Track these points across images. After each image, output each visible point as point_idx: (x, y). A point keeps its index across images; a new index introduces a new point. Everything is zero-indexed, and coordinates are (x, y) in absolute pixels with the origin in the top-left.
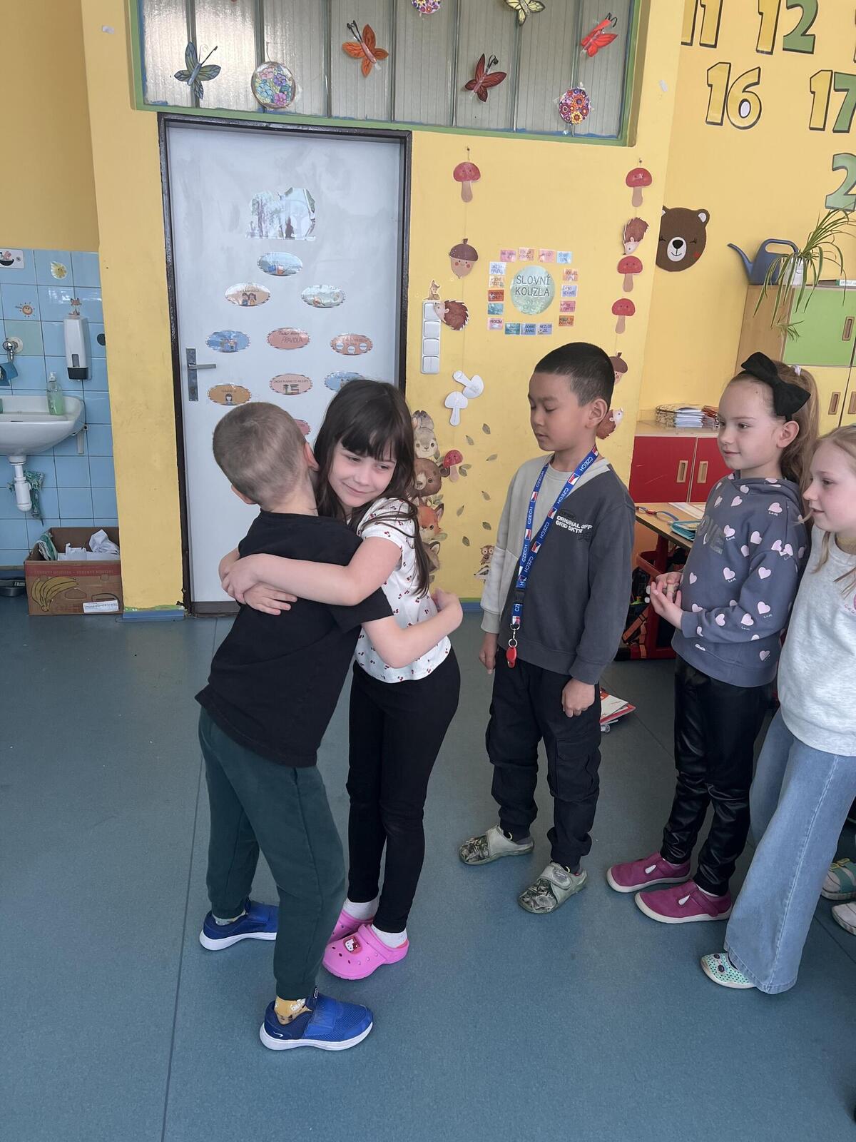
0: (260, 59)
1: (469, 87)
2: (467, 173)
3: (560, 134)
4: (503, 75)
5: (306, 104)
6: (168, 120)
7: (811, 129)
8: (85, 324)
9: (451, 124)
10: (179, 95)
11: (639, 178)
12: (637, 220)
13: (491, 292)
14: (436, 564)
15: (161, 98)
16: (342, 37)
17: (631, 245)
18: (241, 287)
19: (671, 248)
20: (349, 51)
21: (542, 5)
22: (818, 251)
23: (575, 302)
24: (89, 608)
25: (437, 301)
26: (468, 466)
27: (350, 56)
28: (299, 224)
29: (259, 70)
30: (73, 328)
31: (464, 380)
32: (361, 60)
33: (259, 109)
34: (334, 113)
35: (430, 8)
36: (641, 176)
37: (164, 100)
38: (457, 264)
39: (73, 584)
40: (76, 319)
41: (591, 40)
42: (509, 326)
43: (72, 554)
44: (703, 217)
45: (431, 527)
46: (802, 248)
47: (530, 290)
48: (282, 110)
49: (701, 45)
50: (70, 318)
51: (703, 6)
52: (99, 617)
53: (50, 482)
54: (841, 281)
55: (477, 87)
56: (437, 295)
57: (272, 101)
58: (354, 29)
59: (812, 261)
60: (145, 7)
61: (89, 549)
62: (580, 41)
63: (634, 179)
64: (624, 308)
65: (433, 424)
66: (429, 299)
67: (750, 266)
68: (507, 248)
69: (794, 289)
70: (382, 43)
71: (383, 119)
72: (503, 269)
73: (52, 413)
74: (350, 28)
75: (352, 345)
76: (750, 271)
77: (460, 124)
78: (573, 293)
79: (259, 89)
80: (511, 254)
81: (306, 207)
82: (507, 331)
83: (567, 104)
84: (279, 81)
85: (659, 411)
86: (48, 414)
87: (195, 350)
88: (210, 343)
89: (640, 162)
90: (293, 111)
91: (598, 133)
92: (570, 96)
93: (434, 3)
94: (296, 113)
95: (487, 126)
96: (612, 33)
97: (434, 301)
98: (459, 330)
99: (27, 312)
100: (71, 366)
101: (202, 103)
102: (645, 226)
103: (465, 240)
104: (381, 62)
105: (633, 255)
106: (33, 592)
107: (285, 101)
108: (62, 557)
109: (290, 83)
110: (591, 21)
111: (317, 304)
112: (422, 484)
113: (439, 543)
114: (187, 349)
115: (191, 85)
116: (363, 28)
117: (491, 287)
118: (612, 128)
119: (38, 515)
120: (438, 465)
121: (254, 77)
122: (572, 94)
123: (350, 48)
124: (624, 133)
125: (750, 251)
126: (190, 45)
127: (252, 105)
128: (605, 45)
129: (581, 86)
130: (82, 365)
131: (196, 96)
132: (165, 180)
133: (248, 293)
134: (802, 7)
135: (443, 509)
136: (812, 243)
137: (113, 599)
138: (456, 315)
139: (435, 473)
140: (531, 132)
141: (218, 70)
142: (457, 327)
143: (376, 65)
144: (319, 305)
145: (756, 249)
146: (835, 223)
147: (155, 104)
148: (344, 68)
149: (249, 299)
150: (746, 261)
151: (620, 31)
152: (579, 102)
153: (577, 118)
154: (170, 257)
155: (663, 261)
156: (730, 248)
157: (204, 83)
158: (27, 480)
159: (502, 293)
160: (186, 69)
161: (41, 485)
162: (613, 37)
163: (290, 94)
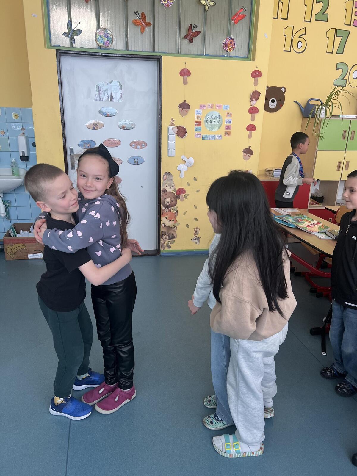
0: (98, 27)
1: (185, 37)
2: (185, 73)
3: (224, 56)
4: (199, 32)
5: (118, 45)
6: (60, 53)
7: (327, 53)
8: (27, 138)
9: (178, 53)
10: (65, 42)
11: (257, 74)
12: (256, 91)
13: (196, 122)
14: (175, 236)
15: (57, 44)
16: (132, 17)
17: (254, 102)
18: (92, 122)
19: (270, 103)
20: (135, 23)
21: (215, 3)
22: (331, 103)
23: (231, 126)
24: (30, 256)
25: (174, 126)
26: (188, 195)
27: (136, 25)
28: (116, 95)
29: (98, 31)
30: (22, 140)
31: (186, 159)
32: (140, 27)
33: (98, 48)
34: (130, 49)
35: (168, 4)
36: (257, 73)
37: (58, 44)
38: (181, 111)
39: (24, 247)
40: (22, 136)
41: (236, 17)
42: (204, 136)
43: (23, 234)
44: (283, 90)
45: (173, 220)
46: (324, 102)
47: (212, 121)
48: (108, 48)
49: (281, 19)
50: (21, 136)
51: (282, 3)
52: (35, 260)
53: (13, 204)
54: (341, 115)
55: (189, 37)
56: (174, 124)
57: (104, 44)
58: (137, 14)
59: (328, 107)
60: (50, 6)
61: (30, 232)
62: (231, 18)
63: (254, 74)
64: (251, 128)
65: (173, 177)
66: (170, 125)
67: (303, 110)
68: (203, 104)
69: (321, 119)
70: (149, 19)
71: (150, 51)
72: (201, 113)
73: (14, 175)
74: (136, 14)
75: (139, 145)
76: (303, 111)
77: (182, 53)
78: (230, 122)
79: (98, 39)
80: (204, 106)
81: (118, 88)
82: (203, 138)
83: (226, 44)
84: (107, 36)
85: (267, 170)
86: (12, 176)
87: (73, 148)
88: (79, 145)
89: (257, 67)
90: (112, 48)
91: (239, 56)
92: (227, 40)
93: (170, 3)
94: (114, 49)
95: (193, 54)
96: (245, 14)
97: (172, 126)
98: (183, 138)
99: (2, 134)
100: (22, 156)
101: (75, 45)
102: (259, 94)
103: (185, 101)
104: (149, 27)
105: (255, 106)
106: (7, 250)
107: (109, 44)
108: (19, 236)
109: (111, 37)
110: (236, 9)
111: (124, 128)
112: (169, 202)
113: (176, 227)
114: (70, 148)
115: (70, 38)
116: (141, 13)
117: (196, 120)
118: (245, 54)
119: (8, 218)
120: (175, 194)
121: (96, 34)
122: (228, 40)
123: (136, 22)
124: (250, 56)
125: (303, 103)
126: (69, 22)
127: (95, 46)
128: (241, 19)
129: (232, 36)
130: (26, 155)
131: (72, 42)
132: (59, 78)
133: (95, 124)
134: (322, 2)
135: (178, 213)
136: (328, 100)
137: (41, 253)
138: (182, 132)
139: (174, 198)
140: (211, 56)
141: (81, 32)
142: (182, 137)
143: (147, 29)
144: (124, 129)
145: (305, 102)
146: (338, 91)
147: (55, 46)
148: (133, 30)
149: (95, 127)
150: (302, 108)
151: (247, 13)
152: (231, 43)
153: (230, 49)
154: (62, 110)
155: (267, 108)
156: (294, 103)
157: (75, 37)
158: (4, 204)
159: (200, 122)
160: (68, 31)
161: (9, 206)
162: (244, 16)
163: (111, 41)
